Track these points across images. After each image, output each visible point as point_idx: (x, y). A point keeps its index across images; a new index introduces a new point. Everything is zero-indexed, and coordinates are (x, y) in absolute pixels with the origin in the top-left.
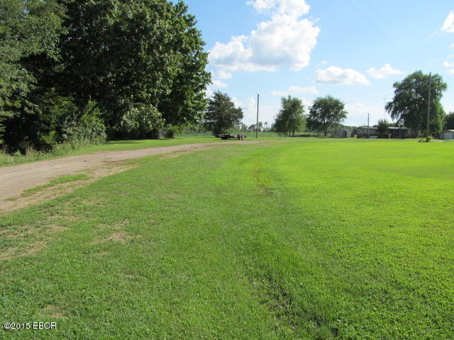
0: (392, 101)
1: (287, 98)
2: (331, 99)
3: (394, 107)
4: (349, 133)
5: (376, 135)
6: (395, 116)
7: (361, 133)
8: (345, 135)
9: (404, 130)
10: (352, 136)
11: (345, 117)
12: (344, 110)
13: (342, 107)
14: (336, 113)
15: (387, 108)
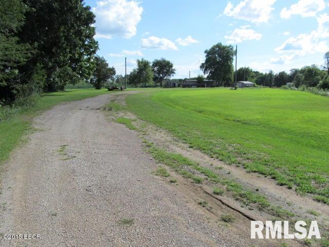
0: (204, 62)
1: (141, 60)
2: (164, 61)
3: (205, 67)
4: (177, 84)
5: (195, 85)
6: (206, 72)
7: (185, 84)
8: (174, 86)
9: (211, 82)
10: (179, 86)
11: (174, 73)
12: (173, 68)
13: (171, 66)
14: (168, 70)
15: (201, 67)
